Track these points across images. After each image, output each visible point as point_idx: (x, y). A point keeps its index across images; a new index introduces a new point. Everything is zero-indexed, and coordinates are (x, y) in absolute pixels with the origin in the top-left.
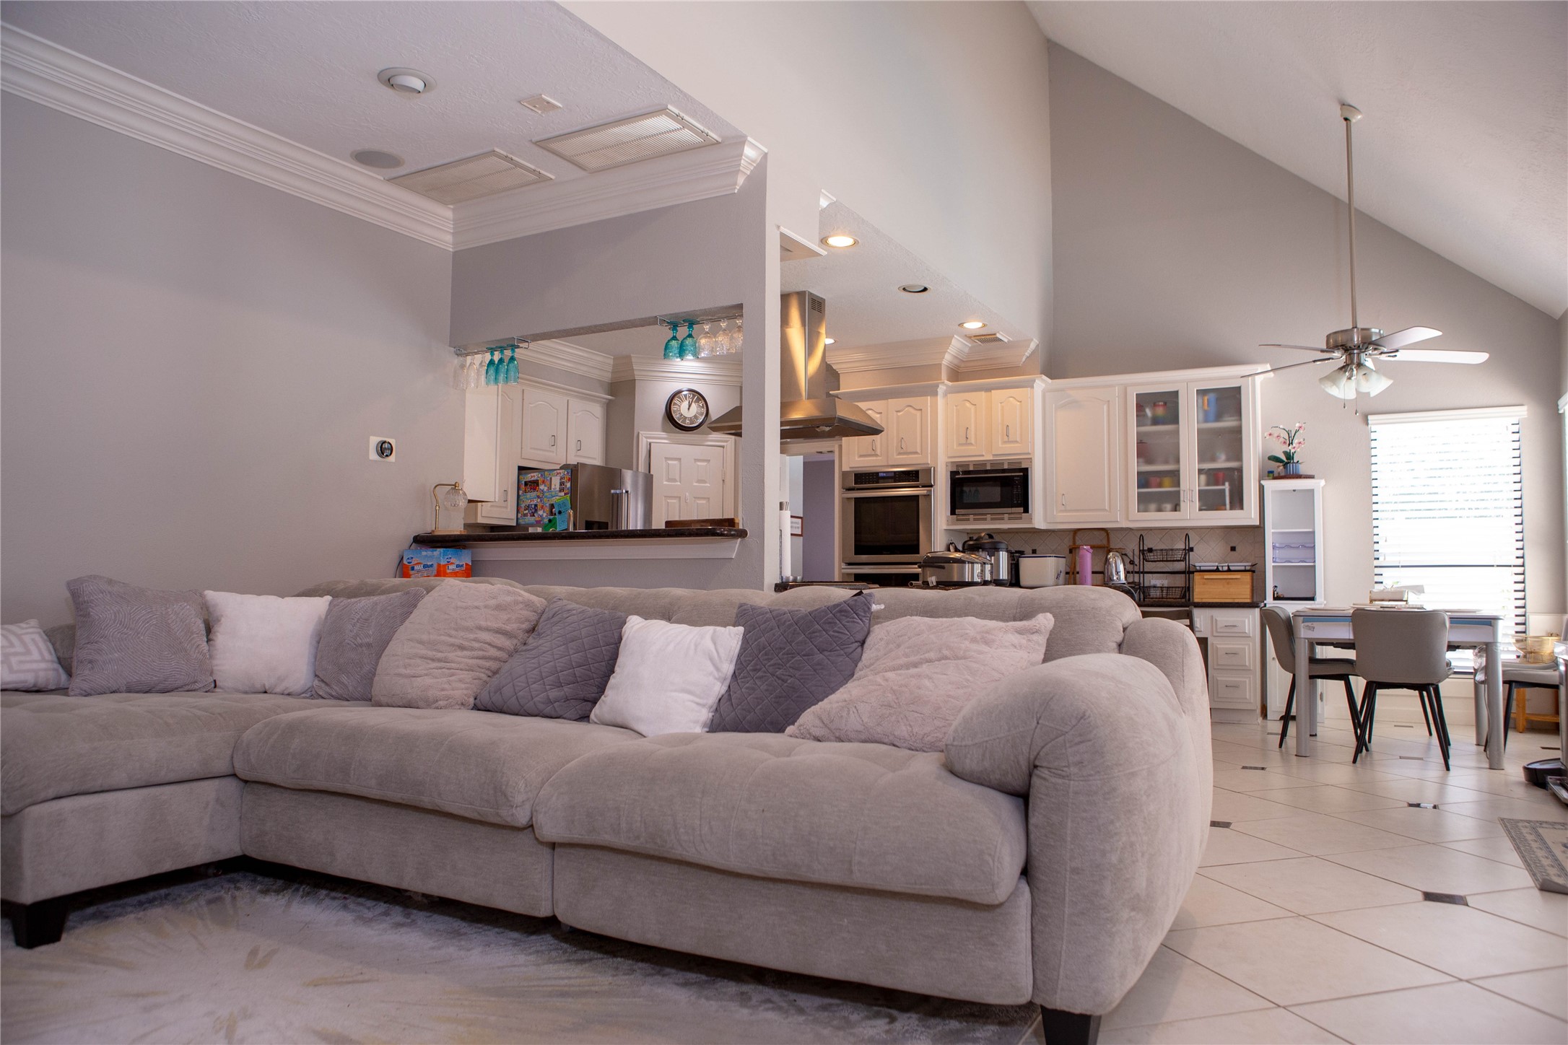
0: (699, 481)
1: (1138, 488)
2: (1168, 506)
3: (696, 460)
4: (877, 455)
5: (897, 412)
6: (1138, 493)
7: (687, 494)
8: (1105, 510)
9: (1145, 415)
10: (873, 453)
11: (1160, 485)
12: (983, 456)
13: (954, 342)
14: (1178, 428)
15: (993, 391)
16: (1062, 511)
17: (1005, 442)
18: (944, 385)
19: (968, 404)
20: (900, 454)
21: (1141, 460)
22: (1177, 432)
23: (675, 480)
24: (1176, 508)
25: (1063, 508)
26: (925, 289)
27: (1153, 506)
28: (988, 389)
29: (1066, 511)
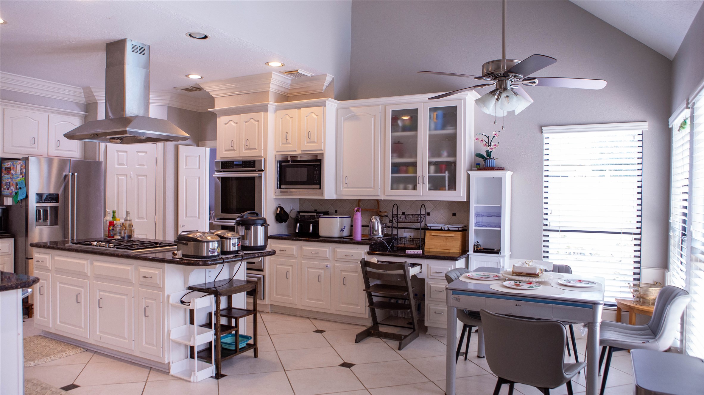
0: (139, 165)
1: (392, 173)
2: (410, 186)
3: (138, 152)
4: (234, 150)
5: (246, 122)
6: (391, 177)
7: (132, 173)
8: (371, 188)
9: (398, 125)
10: (232, 148)
11: (406, 172)
12: (296, 151)
13: (273, 76)
14: (417, 133)
15: (302, 109)
16: (345, 187)
17: (308, 142)
18: (272, 105)
19: (288, 117)
20: (246, 149)
21: (395, 155)
22: (416, 137)
23: (123, 164)
24: (415, 188)
25: (346, 185)
26: (206, 37)
27: (402, 186)
28: (299, 108)
29: (348, 187)
